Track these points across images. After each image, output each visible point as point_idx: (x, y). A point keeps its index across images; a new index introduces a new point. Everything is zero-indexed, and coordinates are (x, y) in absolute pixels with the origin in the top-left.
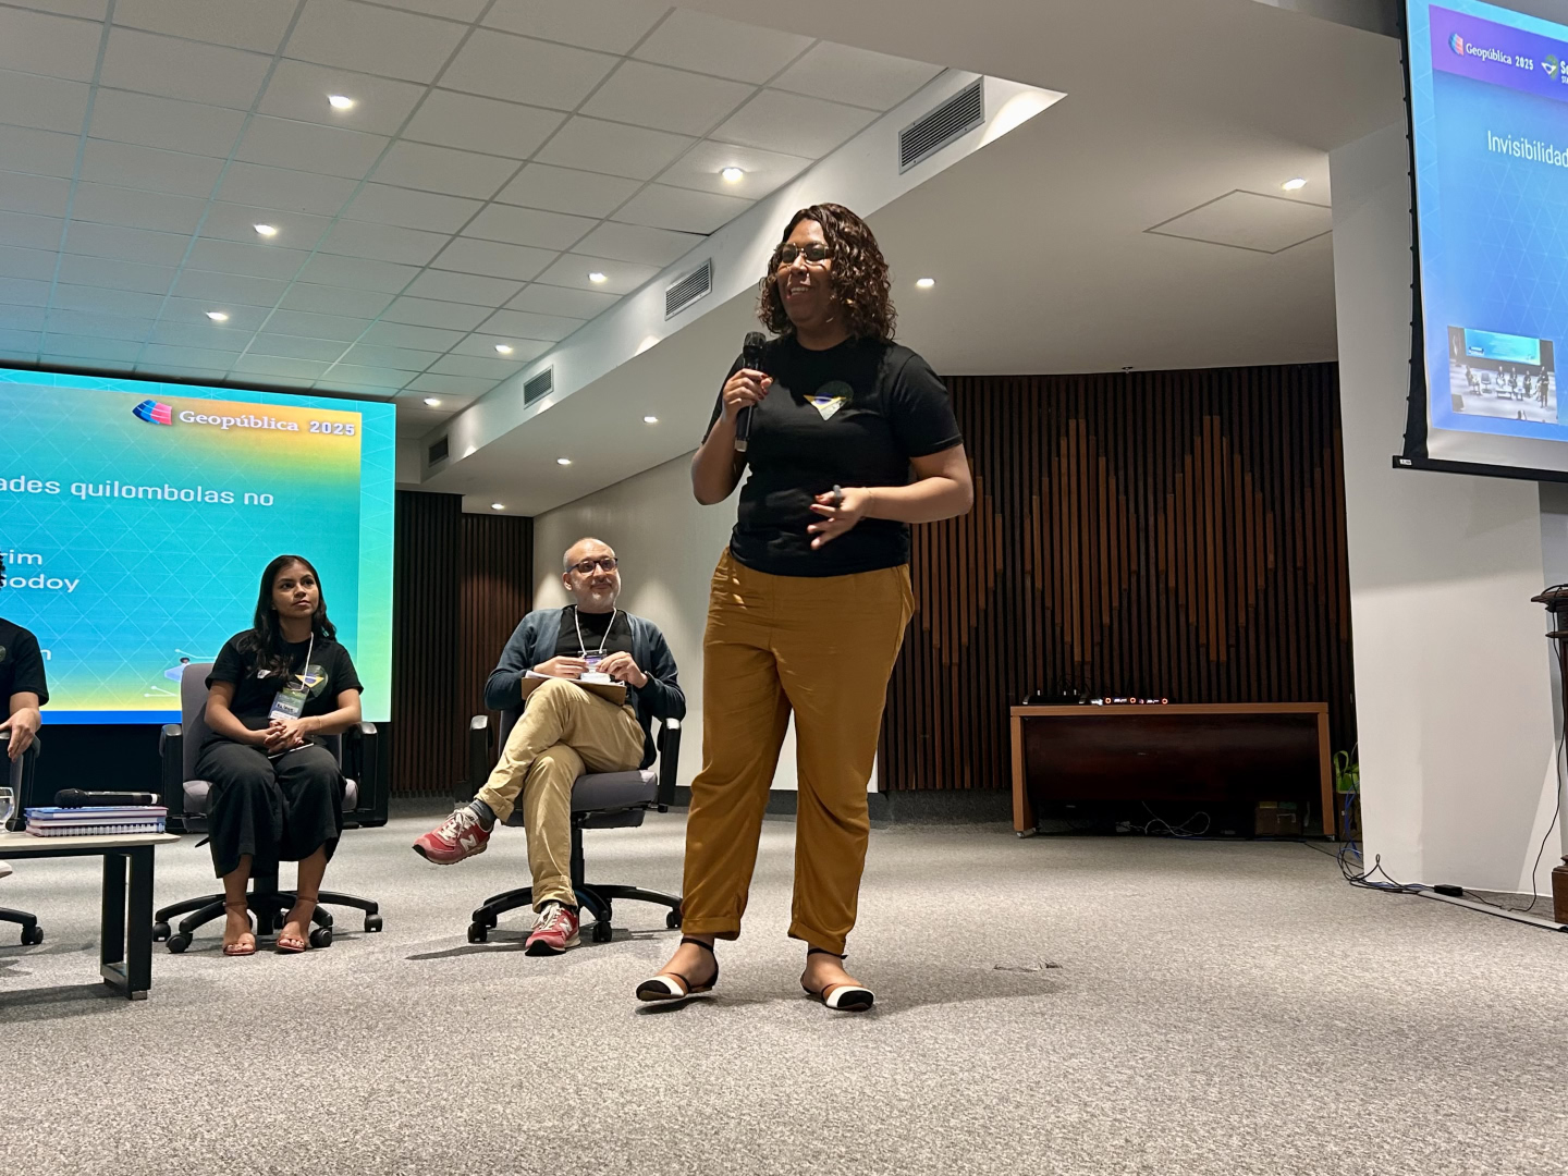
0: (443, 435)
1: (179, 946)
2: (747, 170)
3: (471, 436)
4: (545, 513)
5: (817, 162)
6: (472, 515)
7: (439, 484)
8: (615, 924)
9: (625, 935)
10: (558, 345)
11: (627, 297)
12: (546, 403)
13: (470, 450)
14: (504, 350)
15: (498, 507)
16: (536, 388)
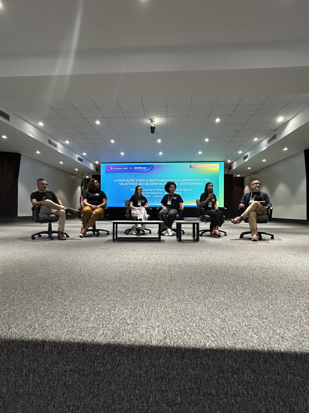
0: (231, 166)
1: (201, 235)
2: (283, 118)
3: (235, 166)
4: (246, 176)
5: (296, 115)
6: (235, 177)
7: (230, 173)
8: (262, 238)
9: (264, 240)
10: (249, 151)
11: (261, 142)
12: (247, 160)
13: (235, 168)
14: (240, 152)
15: (239, 176)
16: (245, 157)
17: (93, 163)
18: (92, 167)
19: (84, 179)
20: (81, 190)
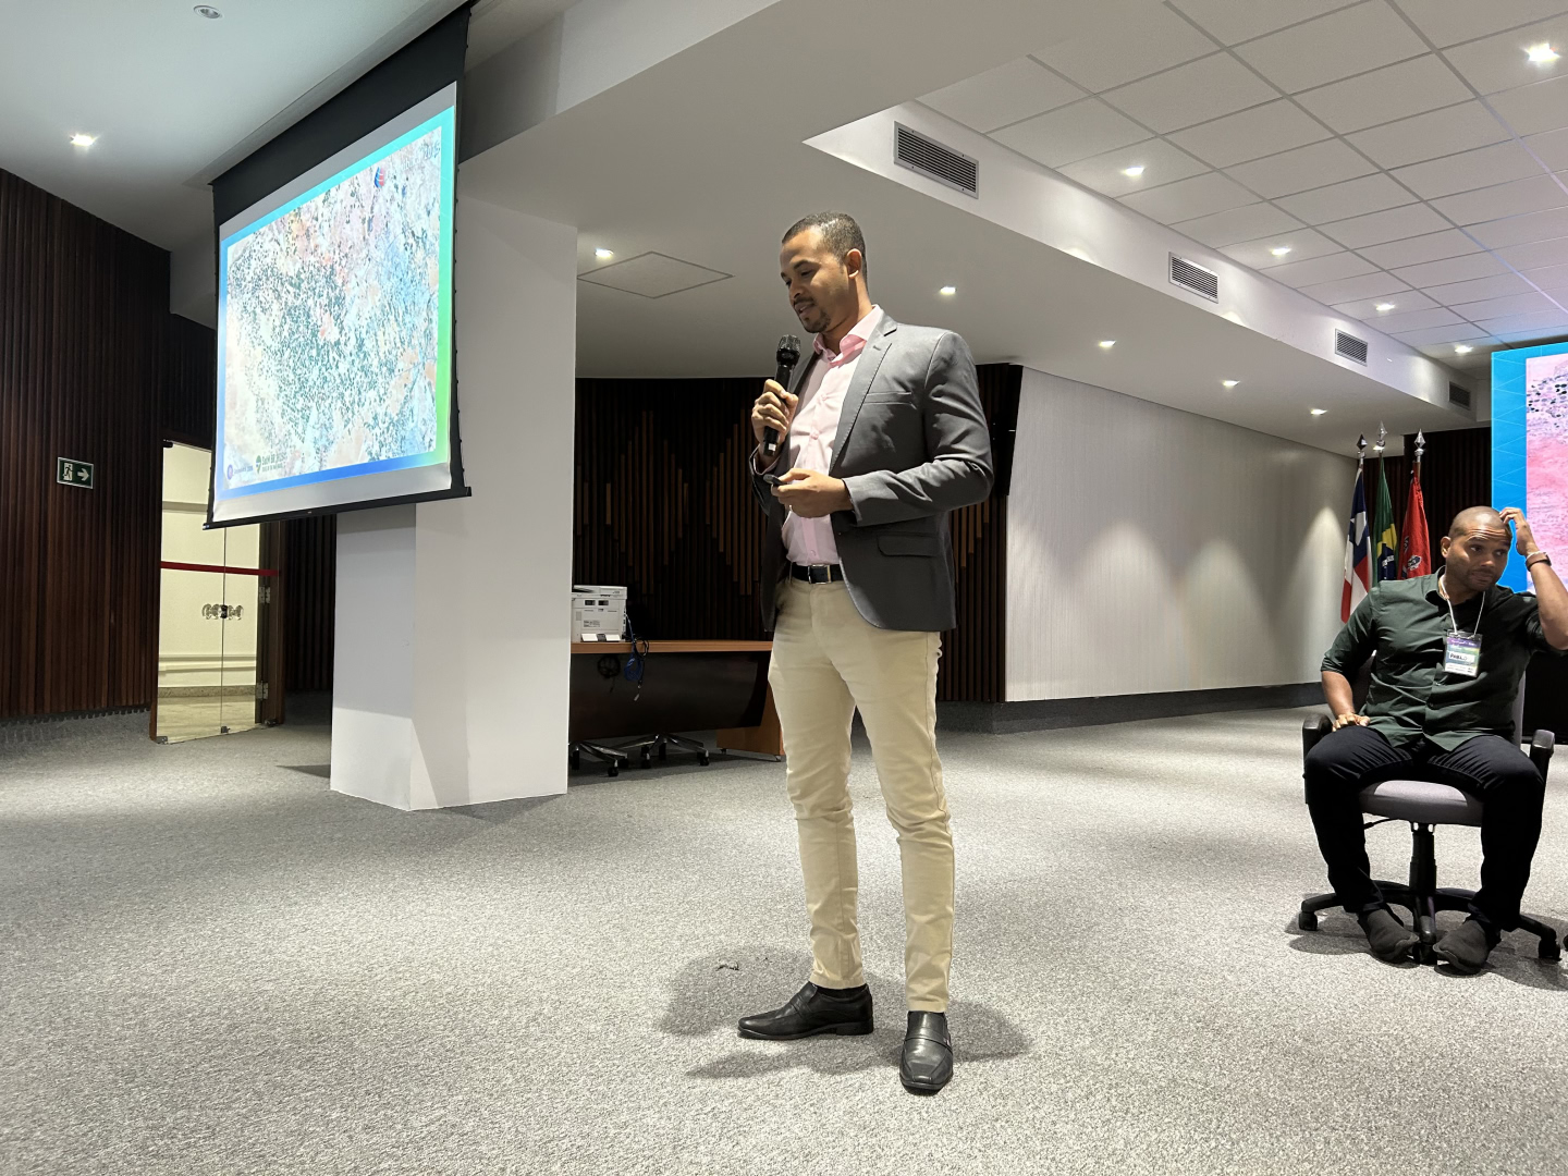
17: (1434, 361)
18: (1422, 383)
19: (1371, 464)
20: (1353, 540)
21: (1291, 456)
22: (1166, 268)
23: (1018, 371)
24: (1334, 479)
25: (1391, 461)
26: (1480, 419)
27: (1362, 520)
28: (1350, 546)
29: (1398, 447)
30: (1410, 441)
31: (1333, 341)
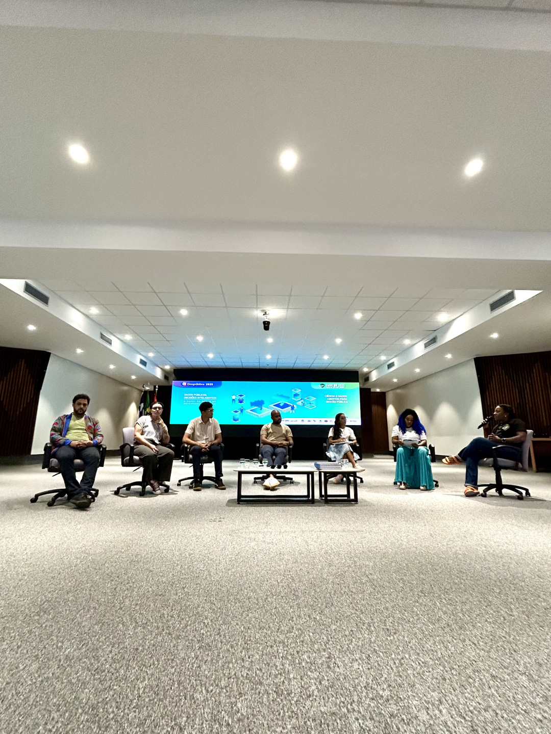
0: (367, 376)
3: (374, 376)
10: (396, 356)
11: (414, 345)
12: (393, 369)
13: (373, 380)
14: (383, 357)
16: (390, 366)
17: (161, 369)
18: (159, 374)
19: (146, 392)
20: (140, 410)
21: (126, 388)
22: (99, 335)
23: (49, 354)
24: (136, 395)
25: (150, 392)
26: (171, 384)
27: (142, 405)
28: (139, 411)
29: (152, 389)
30: (155, 387)
31: (138, 361)
